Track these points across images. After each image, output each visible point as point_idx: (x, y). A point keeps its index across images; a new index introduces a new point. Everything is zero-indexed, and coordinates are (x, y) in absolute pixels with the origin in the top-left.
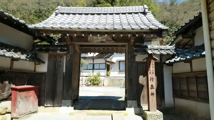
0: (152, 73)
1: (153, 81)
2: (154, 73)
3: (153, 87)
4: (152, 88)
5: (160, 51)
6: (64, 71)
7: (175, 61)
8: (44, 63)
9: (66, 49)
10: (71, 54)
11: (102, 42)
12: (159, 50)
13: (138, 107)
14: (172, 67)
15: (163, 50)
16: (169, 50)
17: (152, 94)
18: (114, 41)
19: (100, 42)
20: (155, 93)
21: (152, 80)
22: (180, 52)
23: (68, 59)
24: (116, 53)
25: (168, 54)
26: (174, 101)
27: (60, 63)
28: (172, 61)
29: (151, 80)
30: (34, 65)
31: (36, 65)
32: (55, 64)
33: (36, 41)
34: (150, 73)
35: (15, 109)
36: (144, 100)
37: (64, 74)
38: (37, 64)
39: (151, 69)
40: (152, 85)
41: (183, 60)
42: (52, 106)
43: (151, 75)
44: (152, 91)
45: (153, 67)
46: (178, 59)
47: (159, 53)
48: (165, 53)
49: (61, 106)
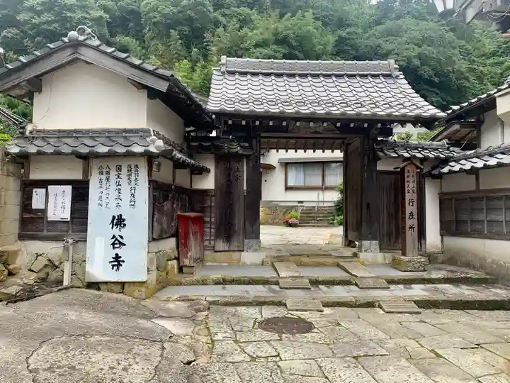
0: (411, 192)
1: (413, 206)
2: (416, 192)
3: (413, 216)
4: (411, 217)
5: (422, 152)
6: (245, 188)
7: (450, 170)
8: (208, 171)
9: (246, 145)
11: (316, 132)
12: (420, 149)
13: (380, 252)
14: (439, 180)
15: (427, 149)
16: (437, 149)
17: (411, 228)
18: (337, 132)
19: (312, 133)
20: (416, 225)
21: (411, 204)
22: (456, 154)
23: (251, 165)
24: (330, 151)
25: (437, 158)
26: (442, 241)
27: (237, 173)
28: (446, 170)
29: (409, 203)
30: (189, 176)
31: (193, 176)
32: (229, 175)
33: (188, 129)
34: (409, 192)
35: (187, 253)
36: (390, 241)
37: (244, 193)
38: (196, 174)
39: (411, 185)
40: (411, 213)
41: (465, 171)
42: (227, 249)
43: (410, 196)
44: (411, 222)
45: (413, 182)
46: (457, 167)
47: (422, 156)
48: (431, 156)
49: (243, 251)
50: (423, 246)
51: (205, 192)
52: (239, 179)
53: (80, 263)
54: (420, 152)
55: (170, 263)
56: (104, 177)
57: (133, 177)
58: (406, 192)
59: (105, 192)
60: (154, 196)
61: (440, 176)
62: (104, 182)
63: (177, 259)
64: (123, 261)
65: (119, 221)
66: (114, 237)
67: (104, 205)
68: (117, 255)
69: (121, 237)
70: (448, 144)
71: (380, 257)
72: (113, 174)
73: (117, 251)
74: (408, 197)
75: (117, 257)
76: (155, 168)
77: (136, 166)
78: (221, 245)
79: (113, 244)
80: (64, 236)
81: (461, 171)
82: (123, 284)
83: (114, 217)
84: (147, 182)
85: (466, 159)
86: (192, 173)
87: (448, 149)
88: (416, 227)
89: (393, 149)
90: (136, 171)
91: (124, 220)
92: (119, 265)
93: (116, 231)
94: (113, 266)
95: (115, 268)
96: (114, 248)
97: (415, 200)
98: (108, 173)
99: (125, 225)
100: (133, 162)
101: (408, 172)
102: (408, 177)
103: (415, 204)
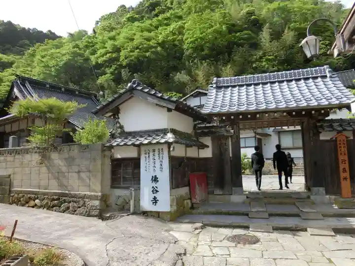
0: (343, 154)
1: (345, 164)
2: (346, 154)
3: (346, 170)
6: (231, 155)
8: (208, 147)
11: (275, 118)
17: (345, 179)
18: (289, 117)
20: (348, 176)
21: (344, 162)
23: (234, 141)
27: (225, 147)
29: (342, 162)
32: (220, 148)
33: (196, 123)
35: (195, 196)
38: (200, 149)
39: (343, 150)
40: (344, 169)
42: (222, 194)
44: (345, 175)
45: (344, 147)
49: (232, 194)
52: (227, 150)
53: (137, 201)
54: (350, 126)
55: (185, 201)
56: (147, 156)
57: (161, 155)
58: (339, 154)
59: (148, 163)
60: (172, 164)
62: (147, 158)
63: (190, 199)
64: (158, 200)
65: (155, 179)
66: (153, 187)
67: (148, 171)
68: (155, 197)
69: (157, 187)
72: (151, 154)
73: (155, 195)
74: (341, 158)
75: (155, 198)
76: (171, 149)
77: (162, 149)
78: (218, 191)
79: (153, 191)
80: (130, 187)
82: (158, 213)
83: (153, 176)
84: (168, 157)
88: (349, 178)
89: (330, 125)
90: (162, 151)
91: (157, 178)
92: (156, 202)
93: (154, 185)
94: (153, 203)
95: (154, 204)
96: (153, 193)
97: (347, 159)
98: (149, 153)
99: (158, 181)
100: (160, 147)
101: (340, 141)
102: (340, 144)
103: (347, 162)
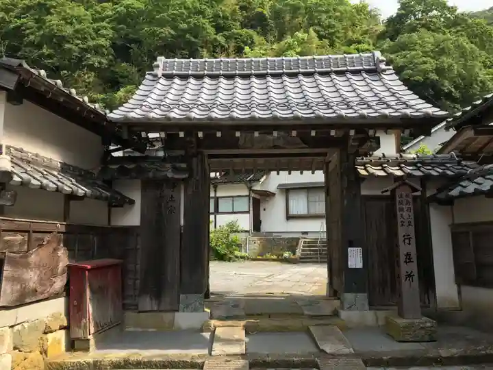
0: (406, 224)
1: (409, 244)
2: (413, 224)
3: (410, 258)
4: (408, 261)
5: (422, 169)
6: (182, 222)
7: (461, 192)
8: (132, 203)
9: (184, 165)
10: (198, 178)
11: (276, 147)
12: (419, 165)
13: (370, 309)
14: (449, 207)
15: (429, 164)
16: (443, 164)
17: (409, 276)
18: (304, 145)
19: (270, 147)
20: (415, 272)
21: (407, 241)
22: (470, 170)
25: (443, 176)
26: (459, 293)
27: (170, 204)
28: (455, 192)
29: (404, 241)
30: (107, 209)
32: (160, 206)
34: (402, 225)
36: (383, 291)
37: (181, 230)
38: (115, 206)
39: (405, 214)
40: (408, 255)
41: (482, 192)
42: (156, 309)
43: (405, 230)
44: (409, 268)
45: (409, 209)
46: (471, 188)
47: (421, 174)
48: (435, 174)
49: (178, 311)
50: (432, 300)
51: (128, 230)
52: (173, 211)
54: (418, 169)
55: (51, 335)
58: (399, 224)
61: (450, 201)
63: (67, 328)
70: (458, 157)
71: (369, 316)
74: (401, 232)
78: (147, 303)
81: (477, 193)
85: (483, 176)
86: (110, 206)
87: (459, 163)
88: (416, 275)
89: (381, 165)
97: (413, 235)
101: (401, 196)
102: (401, 203)
103: (413, 241)
